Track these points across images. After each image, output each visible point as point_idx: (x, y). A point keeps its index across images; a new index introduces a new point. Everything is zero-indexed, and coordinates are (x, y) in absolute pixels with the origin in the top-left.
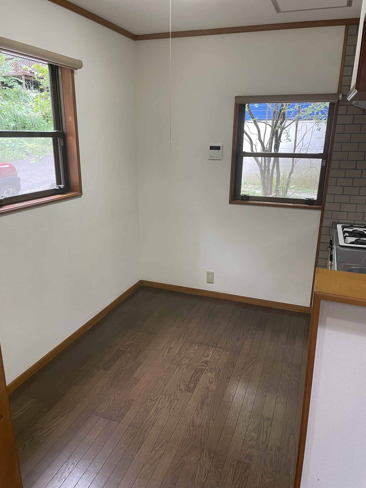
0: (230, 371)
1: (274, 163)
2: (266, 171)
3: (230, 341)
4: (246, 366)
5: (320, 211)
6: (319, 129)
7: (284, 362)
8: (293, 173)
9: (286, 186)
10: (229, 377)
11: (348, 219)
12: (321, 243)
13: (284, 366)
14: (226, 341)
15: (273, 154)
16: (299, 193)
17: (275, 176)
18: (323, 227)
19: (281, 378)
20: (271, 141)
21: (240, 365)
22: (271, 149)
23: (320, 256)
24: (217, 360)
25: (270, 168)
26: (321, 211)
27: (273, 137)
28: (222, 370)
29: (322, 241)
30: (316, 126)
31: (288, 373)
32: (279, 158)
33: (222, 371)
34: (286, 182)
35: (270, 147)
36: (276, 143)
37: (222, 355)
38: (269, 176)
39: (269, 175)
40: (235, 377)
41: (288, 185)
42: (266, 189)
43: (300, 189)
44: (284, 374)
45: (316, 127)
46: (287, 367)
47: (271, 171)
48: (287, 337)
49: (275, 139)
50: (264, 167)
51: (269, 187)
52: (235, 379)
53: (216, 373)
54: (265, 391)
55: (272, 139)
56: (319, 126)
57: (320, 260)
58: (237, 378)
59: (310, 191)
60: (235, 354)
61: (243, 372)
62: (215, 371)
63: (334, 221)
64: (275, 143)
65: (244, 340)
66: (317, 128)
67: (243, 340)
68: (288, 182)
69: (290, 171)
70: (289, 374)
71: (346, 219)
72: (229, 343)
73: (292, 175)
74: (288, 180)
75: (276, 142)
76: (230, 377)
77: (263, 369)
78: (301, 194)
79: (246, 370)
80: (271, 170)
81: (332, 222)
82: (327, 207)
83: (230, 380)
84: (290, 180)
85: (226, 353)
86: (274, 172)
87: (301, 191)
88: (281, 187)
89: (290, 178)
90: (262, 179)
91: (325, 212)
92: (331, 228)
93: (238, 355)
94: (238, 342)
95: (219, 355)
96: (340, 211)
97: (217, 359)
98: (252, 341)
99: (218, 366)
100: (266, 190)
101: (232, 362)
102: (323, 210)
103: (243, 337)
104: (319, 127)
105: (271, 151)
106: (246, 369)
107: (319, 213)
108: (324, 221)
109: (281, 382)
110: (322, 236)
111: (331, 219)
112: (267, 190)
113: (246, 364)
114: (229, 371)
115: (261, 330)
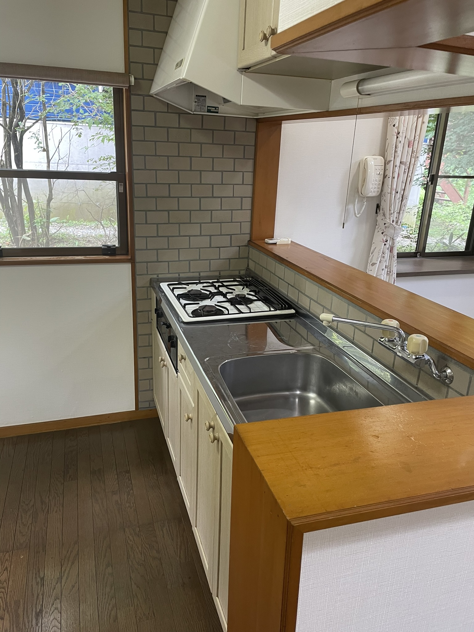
0: (38, 597)
1: (19, 184)
2: (9, 197)
3: (20, 527)
4: (65, 570)
5: (129, 265)
6: (79, 134)
7: (126, 529)
8: (52, 199)
9: (46, 219)
10: (39, 612)
11: (170, 272)
12: (139, 313)
13: (128, 537)
14: (12, 531)
15: (14, 171)
16: (64, 228)
17: (25, 204)
18: (137, 289)
19: (130, 563)
20: (8, 150)
21: (53, 573)
22: (9, 161)
23: (139, 332)
24: (5, 583)
25: (15, 192)
26: (131, 265)
27: (9, 143)
28: (21, 600)
29: (138, 309)
30: (73, 129)
31: (138, 548)
32: (27, 179)
33: (21, 602)
34: (45, 213)
35: (8, 160)
36: (16, 154)
37: (12, 566)
38: (15, 205)
39: (15, 203)
40: (51, 605)
41: (48, 218)
42: (14, 225)
43: (64, 222)
44: (134, 553)
45: (74, 132)
46: (133, 537)
47: (16, 198)
48: (116, 477)
49: (14, 148)
50: (4, 192)
51: (19, 222)
52: (52, 609)
53: (11, 614)
54: (113, 607)
55: (9, 146)
56: (78, 129)
57: (140, 338)
58: (54, 606)
59: (79, 224)
60: (37, 553)
61: (63, 585)
62: (8, 612)
63: (152, 276)
64: (15, 152)
65: (46, 515)
66: (77, 133)
67: (45, 513)
68: (47, 213)
69: (47, 197)
70: (140, 549)
71: (167, 272)
72: (20, 532)
73: (51, 204)
74: (47, 210)
75: (17, 152)
76: (41, 611)
77: (96, 559)
78: (67, 228)
79: (67, 578)
80: (17, 195)
81: (149, 279)
82: (139, 257)
83: (43, 616)
84: (50, 211)
85: (20, 557)
86: (22, 198)
87: (66, 224)
88: (39, 221)
89: (49, 208)
90: (4, 210)
91: (137, 265)
92: (148, 288)
93: (43, 551)
94: (36, 522)
95: (7, 568)
96: (158, 261)
97: (5, 581)
98: (62, 507)
99: (10, 597)
100: (14, 227)
101: (36, 574)
102: (132, 261)
103: (44, 507)
104: (79, 131)
105: (11, 166)
106: (66, 575)
107: (127, 267)
108: (137, 279)
109: (133, 573)
110: (138, 302)
111: (147, 274)
112: (17, 227)
113: (64, 564)
114: (35, 597)
115: (71, 479)
